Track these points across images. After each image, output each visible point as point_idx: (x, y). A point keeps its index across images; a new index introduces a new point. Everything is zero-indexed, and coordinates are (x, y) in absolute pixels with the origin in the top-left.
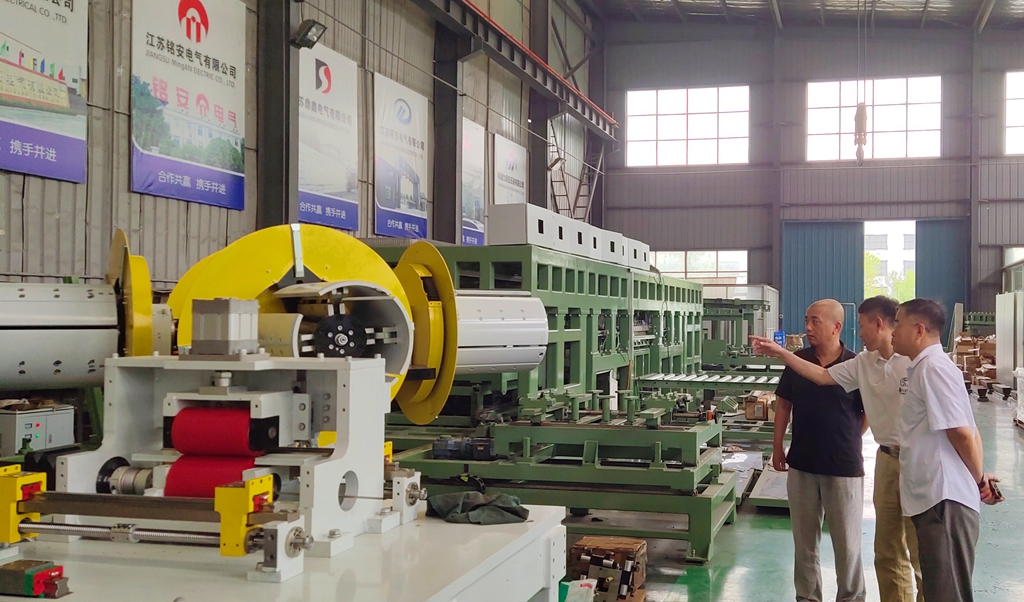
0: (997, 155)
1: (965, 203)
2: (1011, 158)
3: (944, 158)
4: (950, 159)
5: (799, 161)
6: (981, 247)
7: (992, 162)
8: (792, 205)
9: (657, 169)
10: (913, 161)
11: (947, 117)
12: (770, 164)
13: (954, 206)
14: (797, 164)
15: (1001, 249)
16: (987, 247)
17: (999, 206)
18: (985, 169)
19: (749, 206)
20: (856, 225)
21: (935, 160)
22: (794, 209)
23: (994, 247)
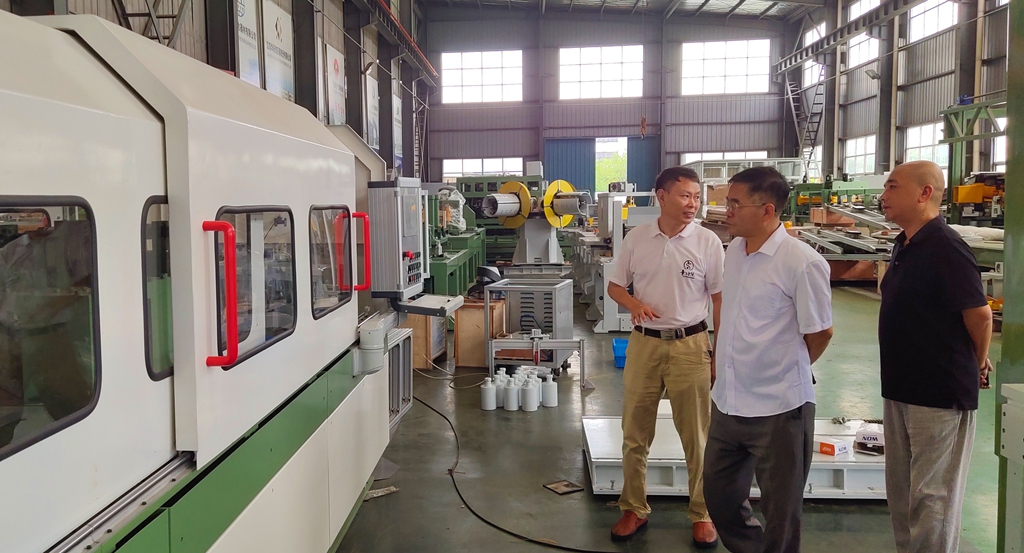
0: (677, 96)
1: (658, 126)
2: (685, 97)
3: (645, 97)
4: (648, 98)
5: (554, 100)
6: (667, 153)
7: (674, 100)
8: (550, 128)
9: (462, 105)
10: (626, 99)
11: (646, 71)
12: (537, 102)
13: (651, 127)
14: (553, 101)
15: (678, 155)
16: (670, 153)
17: (677, 127)
18: (670, 104)
19: (523, 129)
20: (591, 141)
21: (639, 99)
22: (551, 130)
23: (674, 153)
